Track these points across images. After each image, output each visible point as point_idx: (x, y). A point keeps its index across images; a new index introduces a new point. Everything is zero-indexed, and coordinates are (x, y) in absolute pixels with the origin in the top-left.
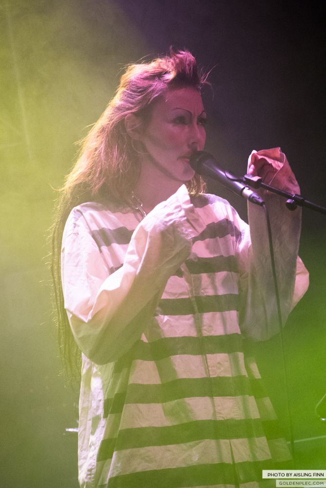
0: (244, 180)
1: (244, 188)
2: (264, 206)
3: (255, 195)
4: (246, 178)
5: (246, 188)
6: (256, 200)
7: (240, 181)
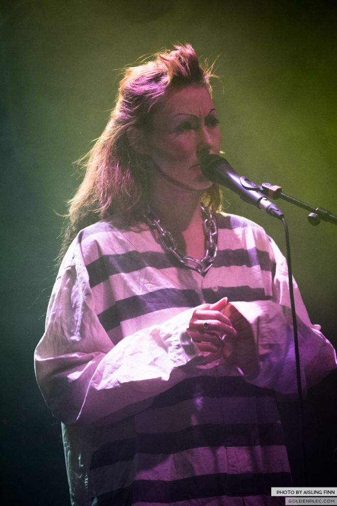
0: (262, 189)
1: (261, 198)
2: (283, 219)
3: (273, 207)
4: (263, 187)
5: (263, 198)
6: (274, 212)
7: (257, 190)
